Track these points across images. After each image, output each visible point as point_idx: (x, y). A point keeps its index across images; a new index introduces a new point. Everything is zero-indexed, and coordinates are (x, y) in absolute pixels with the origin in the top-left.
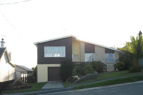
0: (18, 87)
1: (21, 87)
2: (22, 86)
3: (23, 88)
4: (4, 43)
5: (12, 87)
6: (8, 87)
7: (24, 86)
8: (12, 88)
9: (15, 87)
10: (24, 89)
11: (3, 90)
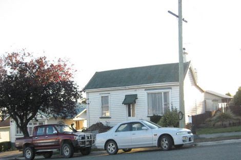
0: (224, 123)
1: (230, 124)
2: (231, 122)
3: (234, 124)
4: (187, 55)
5: (212, 123)
6: (204, 123)
7: (235, 121)
8: (214, 125)
9: (219, 123)
10: (235, 126)
11: (198, 128)
